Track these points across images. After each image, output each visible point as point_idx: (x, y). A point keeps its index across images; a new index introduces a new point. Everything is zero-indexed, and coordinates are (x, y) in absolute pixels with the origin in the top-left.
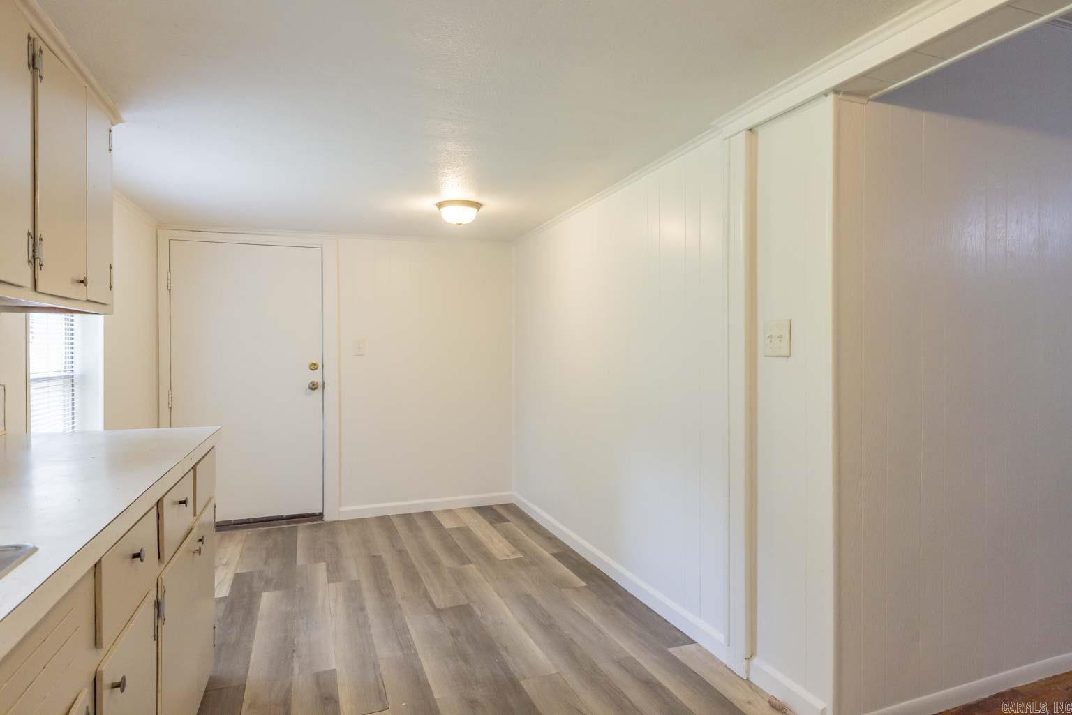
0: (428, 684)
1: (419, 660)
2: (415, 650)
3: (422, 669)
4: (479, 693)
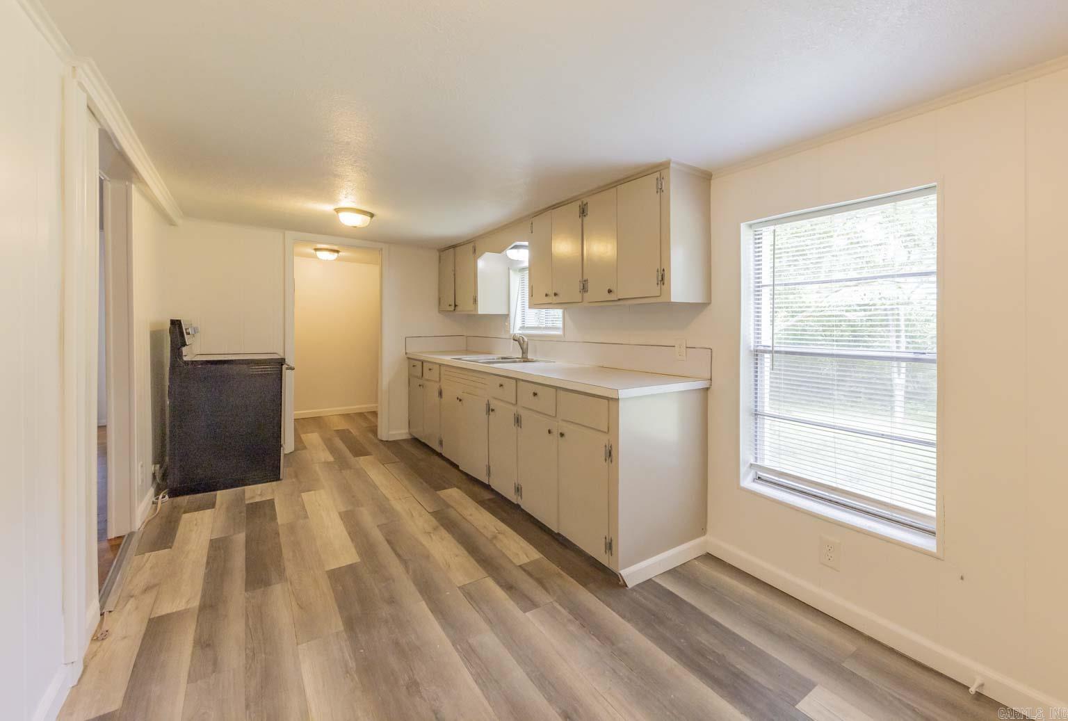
0: (432, 612)
1: (448, 636)
2: (457, 649)
3: (444, 629)
4: (385, 611)
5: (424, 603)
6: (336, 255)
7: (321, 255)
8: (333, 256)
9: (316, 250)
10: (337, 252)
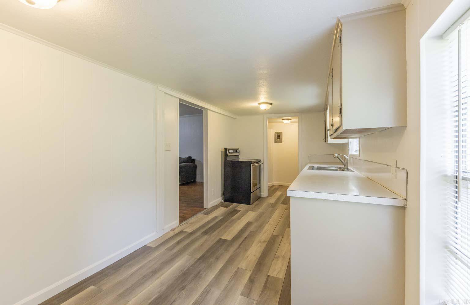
5: (223, 265)
6: (290, 121)
7: (285, 121)
8: (289, 121)
9: (283, 120)
10: (290, 119)
